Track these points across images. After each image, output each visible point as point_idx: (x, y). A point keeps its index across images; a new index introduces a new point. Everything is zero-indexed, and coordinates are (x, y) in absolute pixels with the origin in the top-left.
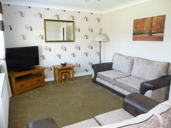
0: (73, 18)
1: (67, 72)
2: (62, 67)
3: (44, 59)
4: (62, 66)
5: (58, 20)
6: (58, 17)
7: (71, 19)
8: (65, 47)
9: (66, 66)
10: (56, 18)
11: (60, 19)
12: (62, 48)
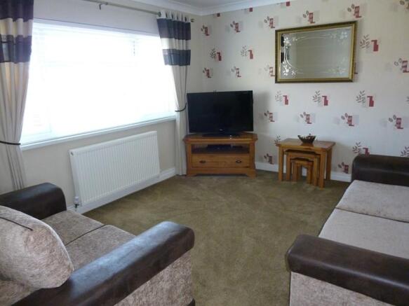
0: (357, 12)
1: (307, 160)
2: (302, 145)
3: (272, 121)
4: (301, 143)
5: (313, 24)
6: (311, 18)
7: (350, 17)
8: (325, 97)
9: (312, 146)
10: (305, 23)
11: (318, 23)
12: (316, 98)
